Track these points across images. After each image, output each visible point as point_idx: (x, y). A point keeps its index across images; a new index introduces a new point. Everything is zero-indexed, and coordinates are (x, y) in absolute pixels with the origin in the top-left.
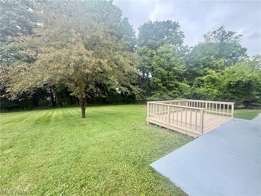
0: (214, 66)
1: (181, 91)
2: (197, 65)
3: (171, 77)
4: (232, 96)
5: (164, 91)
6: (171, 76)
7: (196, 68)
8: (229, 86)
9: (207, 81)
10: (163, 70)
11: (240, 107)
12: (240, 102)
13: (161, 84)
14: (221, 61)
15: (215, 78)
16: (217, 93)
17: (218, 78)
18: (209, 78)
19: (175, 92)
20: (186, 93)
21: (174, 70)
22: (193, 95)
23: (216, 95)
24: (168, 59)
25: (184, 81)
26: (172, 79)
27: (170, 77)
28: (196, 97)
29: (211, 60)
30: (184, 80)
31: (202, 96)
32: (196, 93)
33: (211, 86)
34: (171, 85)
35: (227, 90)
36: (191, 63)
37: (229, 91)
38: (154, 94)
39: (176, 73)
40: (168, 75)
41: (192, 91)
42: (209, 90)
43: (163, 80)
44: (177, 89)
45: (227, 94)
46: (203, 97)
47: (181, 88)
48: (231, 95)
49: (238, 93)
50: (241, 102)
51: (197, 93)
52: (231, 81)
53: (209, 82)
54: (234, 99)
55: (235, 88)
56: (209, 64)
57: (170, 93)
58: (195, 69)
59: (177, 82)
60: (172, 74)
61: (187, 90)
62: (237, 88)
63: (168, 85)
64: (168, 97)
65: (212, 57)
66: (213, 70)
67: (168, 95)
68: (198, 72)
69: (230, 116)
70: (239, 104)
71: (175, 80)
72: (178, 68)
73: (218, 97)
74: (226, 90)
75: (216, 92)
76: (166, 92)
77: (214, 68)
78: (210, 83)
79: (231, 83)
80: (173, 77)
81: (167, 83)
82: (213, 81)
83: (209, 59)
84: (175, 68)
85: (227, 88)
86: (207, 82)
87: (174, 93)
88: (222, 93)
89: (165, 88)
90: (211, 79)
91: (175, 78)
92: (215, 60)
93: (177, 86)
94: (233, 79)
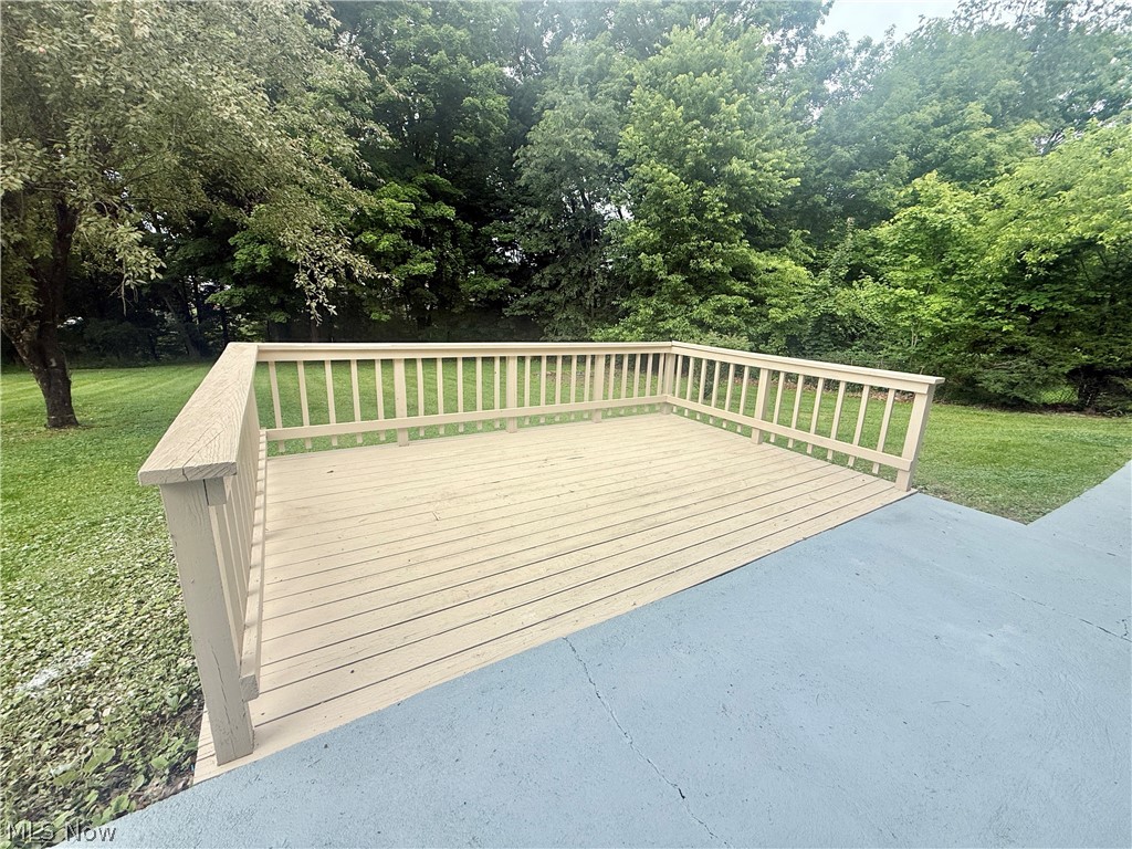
0: (975, 166)
1: (758, 301)
2: (879, 159)
3: (714, 220)
4: (1019, 337)
5: (677, 298)
6: (712, 211)
7: (867, 175)
8: (1016, 274)
9: (896, 246)
10: (668, 176)
11: (1050, 396)
12: (1053, 369)
13: (659, 258)
14: (1020, 134)
15: (946, 229)
16: (944, 314)
17: (964, 226)
18: (912, 226)
19: (726, 305)
20: (784, 309)
21: (734, 182)
22: (819, 323)
23: (935, 329)
24: (706, 109)
25: (792, 249)
26: (717, 233)
27: (710, 221)
28: (833, 335)
29: (967, 128)
30: (790, 239)
31: (865, 334)
32: (833, 315)
33: (919, 278)
34: (706, 265)
35: (996, 299)
36: (845, 143)
37: (1008, 307)
38: (626, 313)
39: (741, 197)
40: (699, 208)
41: (815, 299)
42: (902, 299)
43: (672, 235)
44: (738, 286)
45: (993, 322)
46: (870, 334)
47: (766, 284)
48: (1011, 328)
49: (1059, 316)
50: (1061, 370)
51: (839, 313)
52: (1029, 247)
53: (911, 251)
54: (1026, 352)
55: (1046, 286)
56: (946, 149)
57: (704, 311)
58: (860, 178)
59: (742, 249)
60: (721, 200)
61: (792, 294)
62: (1059, 287)
63: (692, 264)
64: (688, 332)
65: (975, 110)
66: (961, 187)
67: (693, 322)
68: (874, 197)
69: (889, 473)
70: (1045, 384)
71: (732, 237)
72: (754, 167)
73: (947, 338)
74: (991, 300)
75: (936, 307)
76: (683, 303)
77: (969, 178)
78: (912, 257)
79: (1029, 257)
80: (726, 223)
81: (691, 256)
82: (936, 243)
83: (955, 124)
84: (736, 166)
85: (1000, 284)
86: (902, 250)
87: (723, 311)
88: (966, 315)
89: (677, 278)
90: (921, 236)
91: (733, 224)
92: (988, 126)
93: (743, 272)
94: (1047, 231)
